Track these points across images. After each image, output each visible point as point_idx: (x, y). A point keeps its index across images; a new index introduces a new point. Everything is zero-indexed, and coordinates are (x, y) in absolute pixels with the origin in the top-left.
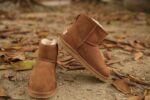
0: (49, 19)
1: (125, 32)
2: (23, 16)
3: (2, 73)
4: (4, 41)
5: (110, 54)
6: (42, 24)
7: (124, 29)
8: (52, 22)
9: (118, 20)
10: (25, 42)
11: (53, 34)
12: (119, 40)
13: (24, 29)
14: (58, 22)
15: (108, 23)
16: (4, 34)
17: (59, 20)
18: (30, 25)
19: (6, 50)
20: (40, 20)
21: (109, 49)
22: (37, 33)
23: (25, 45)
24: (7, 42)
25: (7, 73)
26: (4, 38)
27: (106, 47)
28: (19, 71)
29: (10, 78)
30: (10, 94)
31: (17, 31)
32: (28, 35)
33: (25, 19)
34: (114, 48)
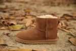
0: (32, 2)
4: (5, 14)
5: (68, 23)
8: (33, 4)
10: (17, 15)
13: (17, 8)
15: (68, 5)
16: (5, 10)
18: (21, 5)
19: (6, 19)
20: (27, 3)
21: (68, 20)
22: (24, 10)
23: (17, 16)
24: (7, 15)
25: (6, 32)
26: (4, 12)
28: (13, 31)
29: (7, 34)
30: (7, 44)
31: (13, 9)
32: (19, 11)
34: (71, 19)
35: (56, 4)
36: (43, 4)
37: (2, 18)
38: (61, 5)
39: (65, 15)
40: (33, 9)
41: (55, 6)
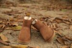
0: (32, 7)
1: (68, 15)
2: (20, 5)
3: (7, 31)
4: (10, 16)
5: (58, 25)
6: (29, 9)
7: (67, 13)
9: (66, 8)
11: (33, 14)
12: (64, 19)
14: (37, 9)
15: (61, 10)
16: (11, 13)
17: (37, 7)
18: (23, 9)
19: (11, 21)
20: (28, 7)
22: (26, 13)
23: (20, 19)
24: (12, 17)
25: (10, 31)
27: (57, 22)
29: (11, 33)
30: (10, 41)
31: (17, 12)
32: (22, 14)
33: (21, 6)
35: (51, 9)
36: (41, 9)
37: (8, 20)
38: (55, 10)
39: (56, 18)
40: (32, 13)
41: (50, 10)
